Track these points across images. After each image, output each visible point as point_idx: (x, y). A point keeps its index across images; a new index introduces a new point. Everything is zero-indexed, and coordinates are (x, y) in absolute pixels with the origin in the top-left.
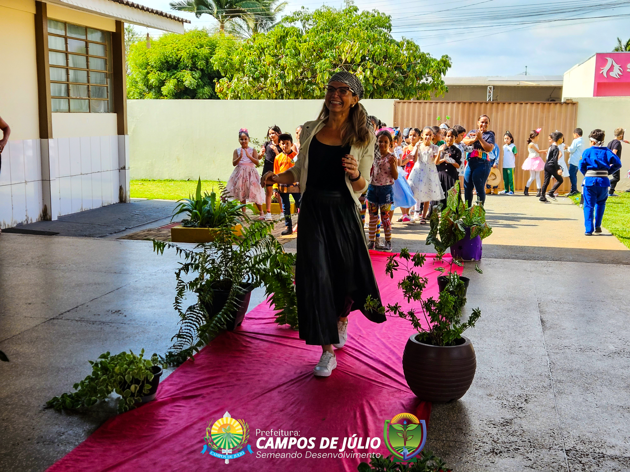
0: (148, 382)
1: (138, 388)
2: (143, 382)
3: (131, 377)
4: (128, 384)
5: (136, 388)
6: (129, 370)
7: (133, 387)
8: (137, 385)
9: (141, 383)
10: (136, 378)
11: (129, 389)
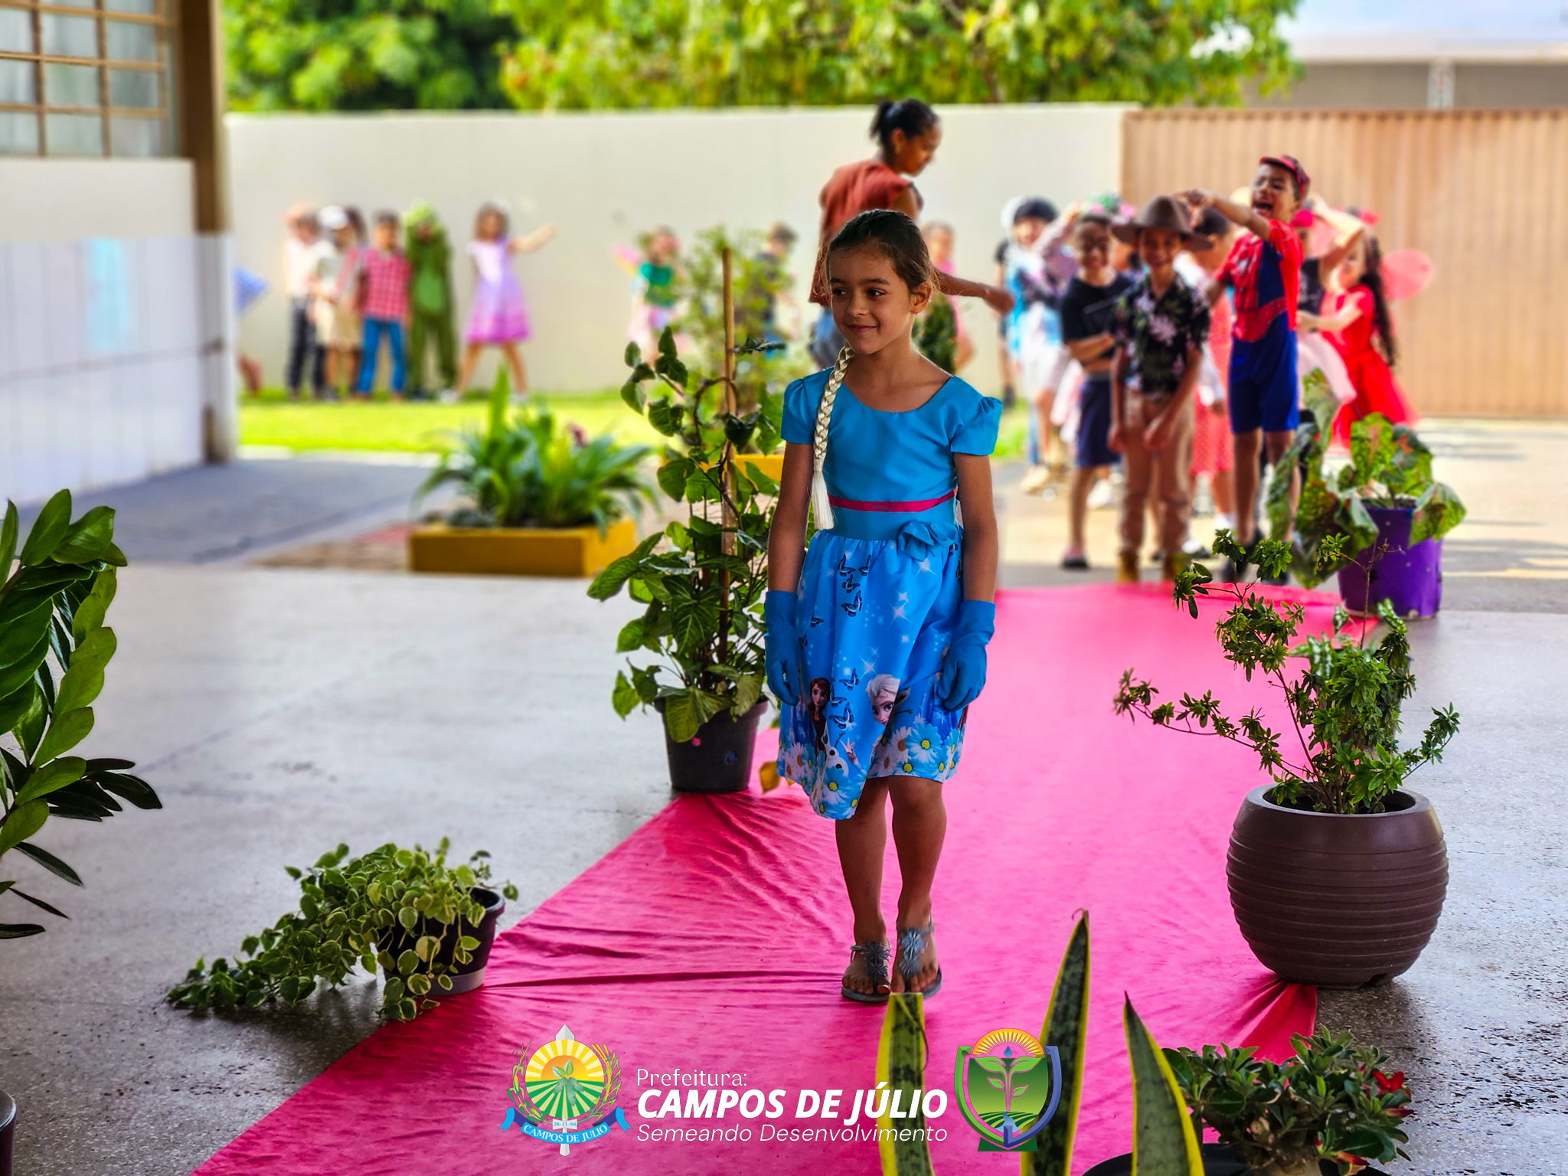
0: (468, 930)
1: (438, 946)
2: (452, 929)
3: (416, 914)
4: (408, 936)
5: (431, 944)
6: (408, 893)
7: (422, 943)
8: (433, 939)
9: (445, 933)
10: (429, 917)
11: (414, 949)
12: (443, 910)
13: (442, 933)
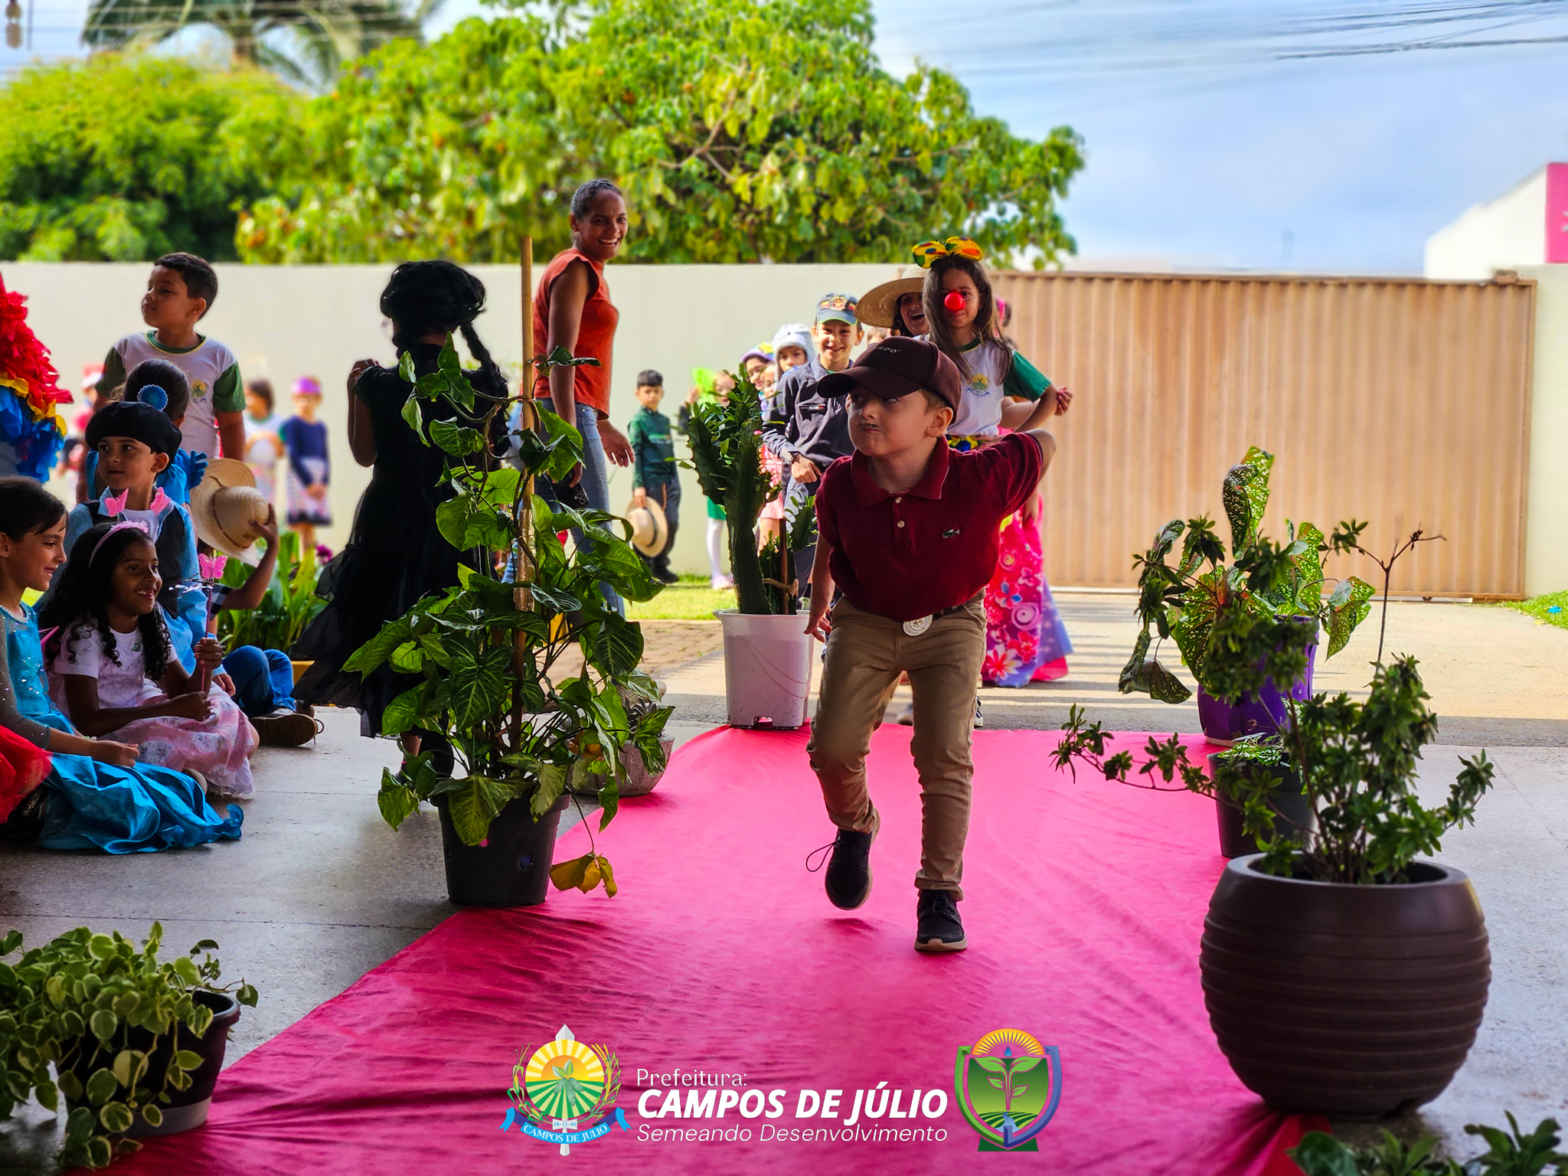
0: (188, 1041)
1: (145, 1062)
2: (165, 1041)
3: (115, 1020)
4: (103, 1052)
5: (135, 1061)
6: (104, 990)
7: (123, 1059)
8: (138, 1053)
9: (155, 1047)
10: (134, 1025)
11: (111, 1067)
12: (154, 1014)
13: (150, 1046)
